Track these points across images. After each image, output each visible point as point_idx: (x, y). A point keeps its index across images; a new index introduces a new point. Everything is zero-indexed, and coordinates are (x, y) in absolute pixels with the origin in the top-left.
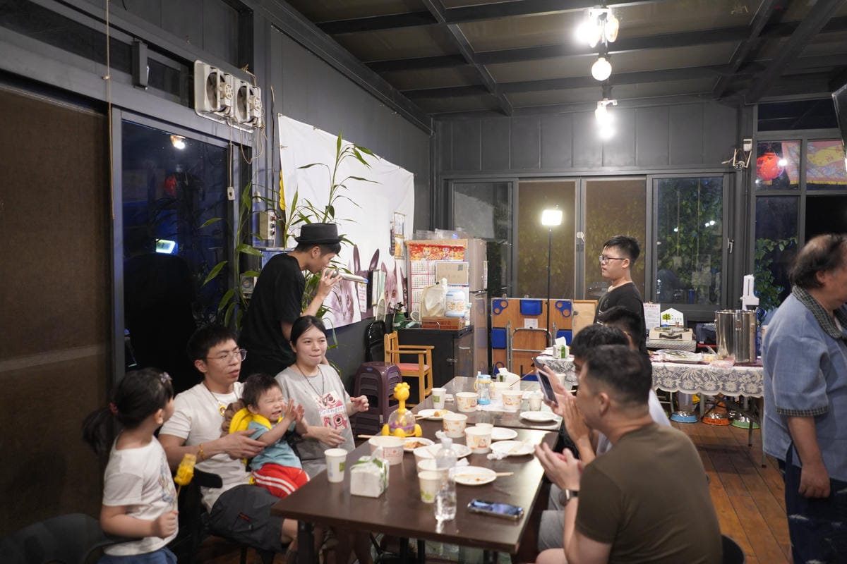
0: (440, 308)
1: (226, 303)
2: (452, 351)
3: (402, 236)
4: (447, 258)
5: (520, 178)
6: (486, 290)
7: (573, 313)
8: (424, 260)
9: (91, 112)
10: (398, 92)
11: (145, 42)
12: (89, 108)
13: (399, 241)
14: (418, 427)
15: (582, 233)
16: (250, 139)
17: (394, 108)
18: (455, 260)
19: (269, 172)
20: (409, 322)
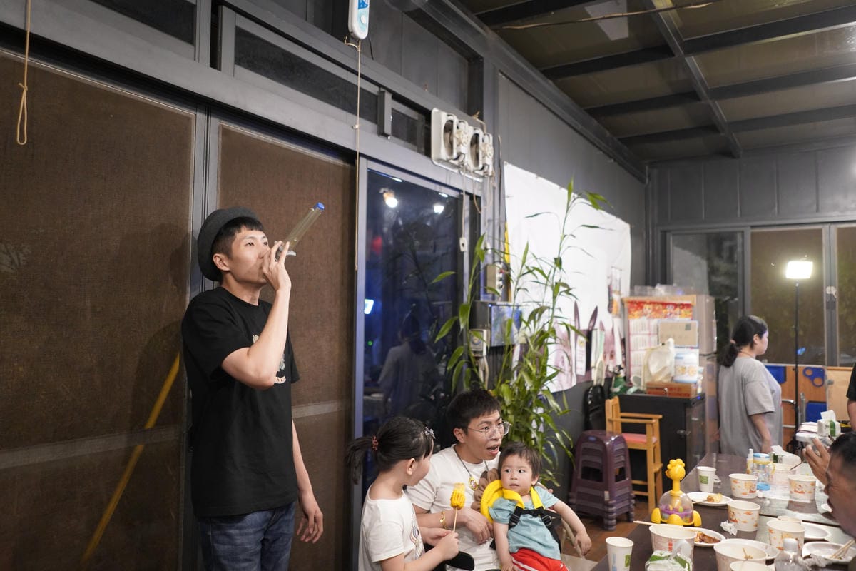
0: (667, 372)
1: (455, 362)
2: (683, 422)
3: (619, 293)
4: (672, 316)
5: (753, 227)
6: (715, 353)
7: (826, 381)
8: (644, 319)
9: (339, 162)
10: (615, 139)
11: (390, 91)
12: (338, 158)
13: (616, 297)
14: (696, 514)
15: (833, 288)
16: (480, 187)
17: (611, 155)
18: (681, 318)
19: (496, 222)
20: (630, 387)
